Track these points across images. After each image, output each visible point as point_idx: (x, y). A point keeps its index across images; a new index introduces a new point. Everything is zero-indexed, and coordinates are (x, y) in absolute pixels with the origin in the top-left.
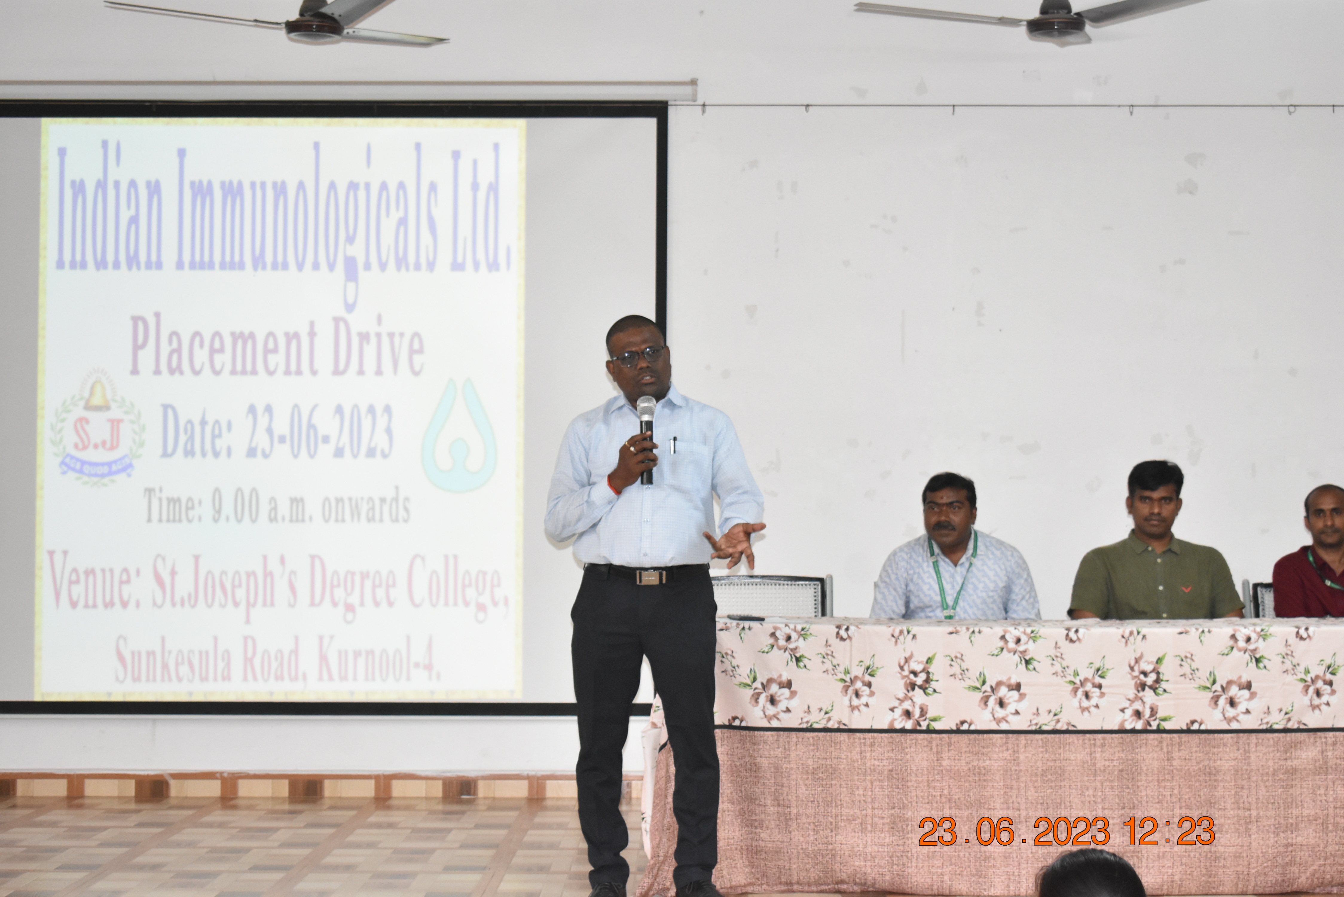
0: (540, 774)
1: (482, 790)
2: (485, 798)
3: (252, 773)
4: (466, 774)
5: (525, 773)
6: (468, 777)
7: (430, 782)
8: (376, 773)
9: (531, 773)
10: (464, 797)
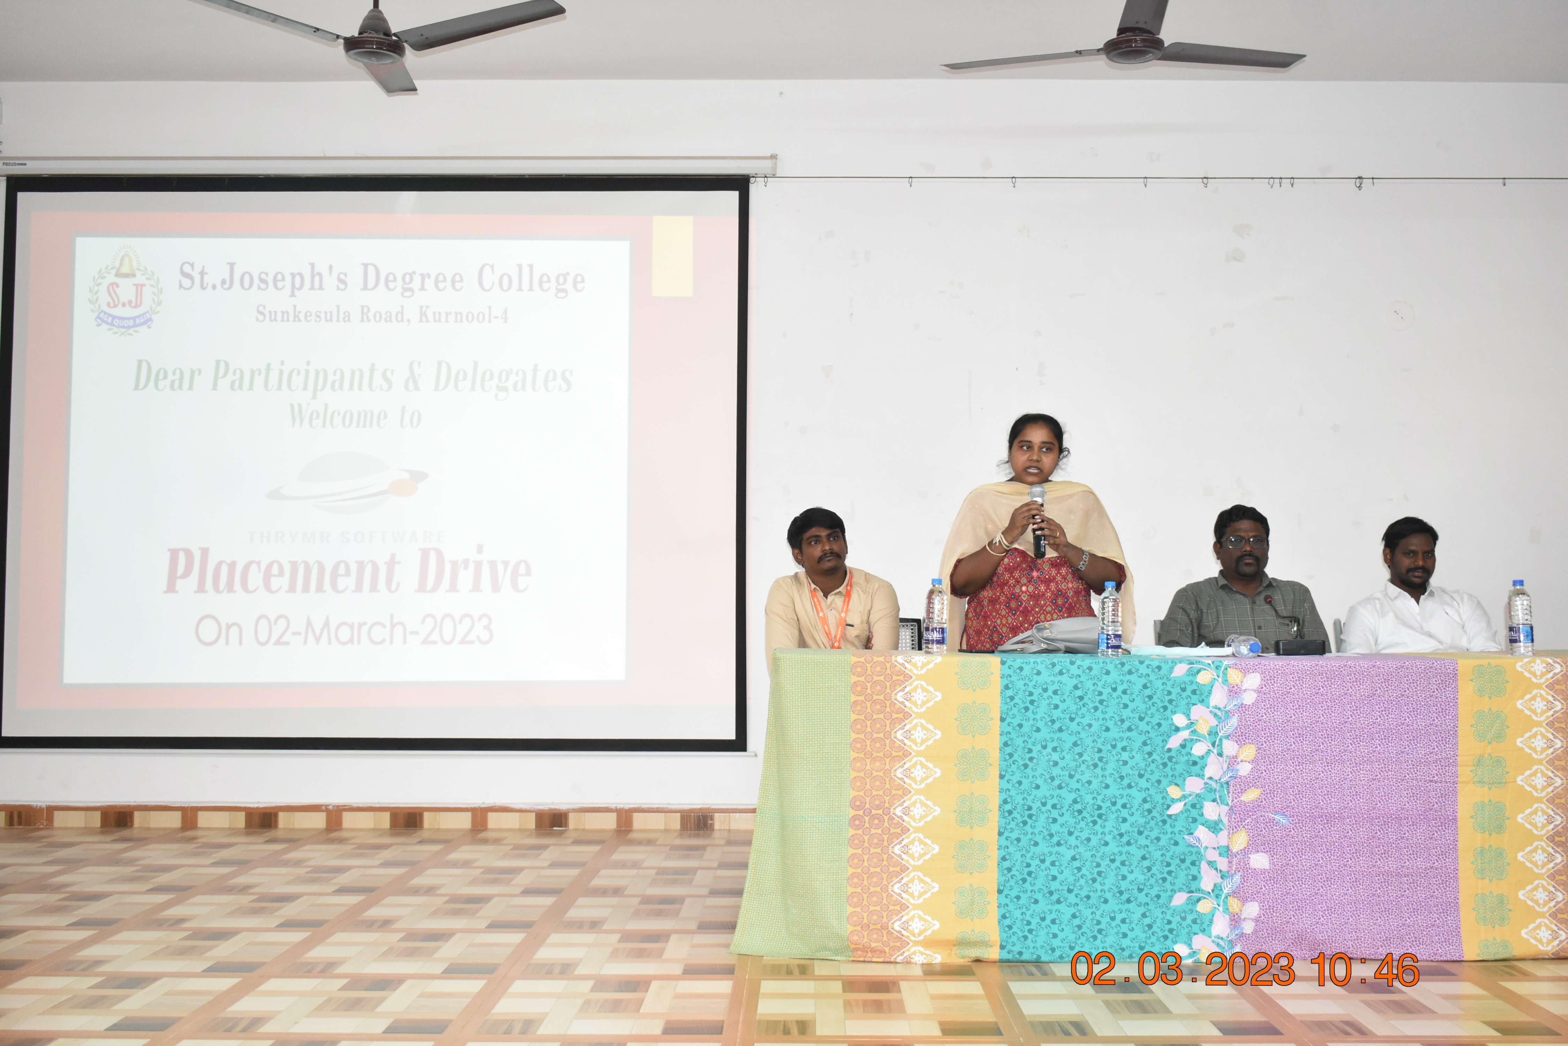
0: (627, 807)
1: (573, 821)
2: (576, 830)
3: (355, 805)
4: (557, 807)
5: (613, 806)
6: (559, 810)
7: (523, 814)
8: (473, 806)
9: (619, 806)
10: (555, 828)
